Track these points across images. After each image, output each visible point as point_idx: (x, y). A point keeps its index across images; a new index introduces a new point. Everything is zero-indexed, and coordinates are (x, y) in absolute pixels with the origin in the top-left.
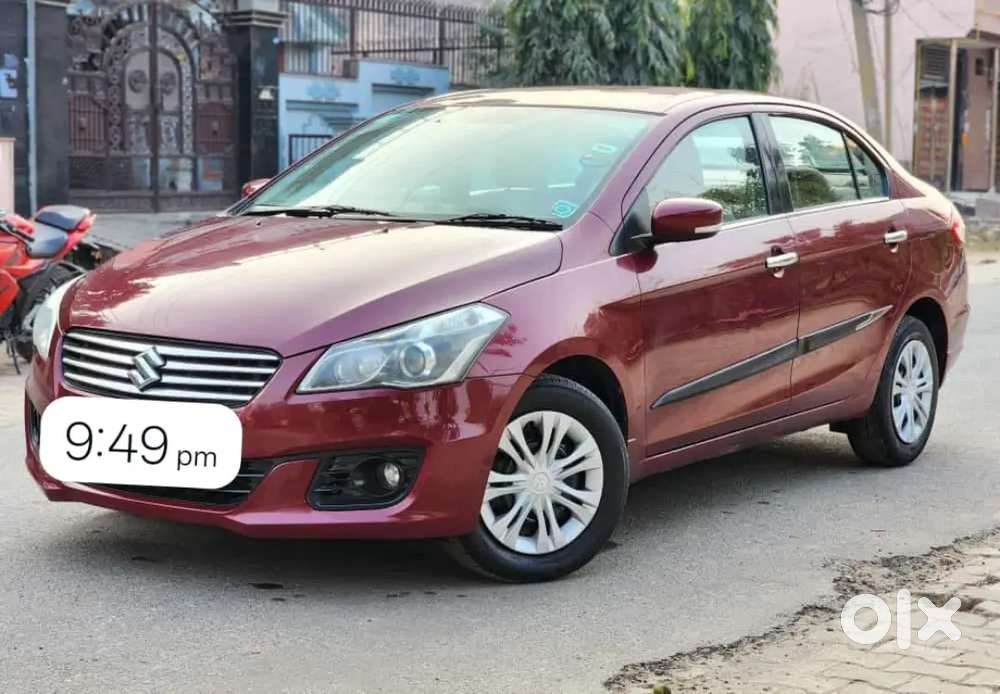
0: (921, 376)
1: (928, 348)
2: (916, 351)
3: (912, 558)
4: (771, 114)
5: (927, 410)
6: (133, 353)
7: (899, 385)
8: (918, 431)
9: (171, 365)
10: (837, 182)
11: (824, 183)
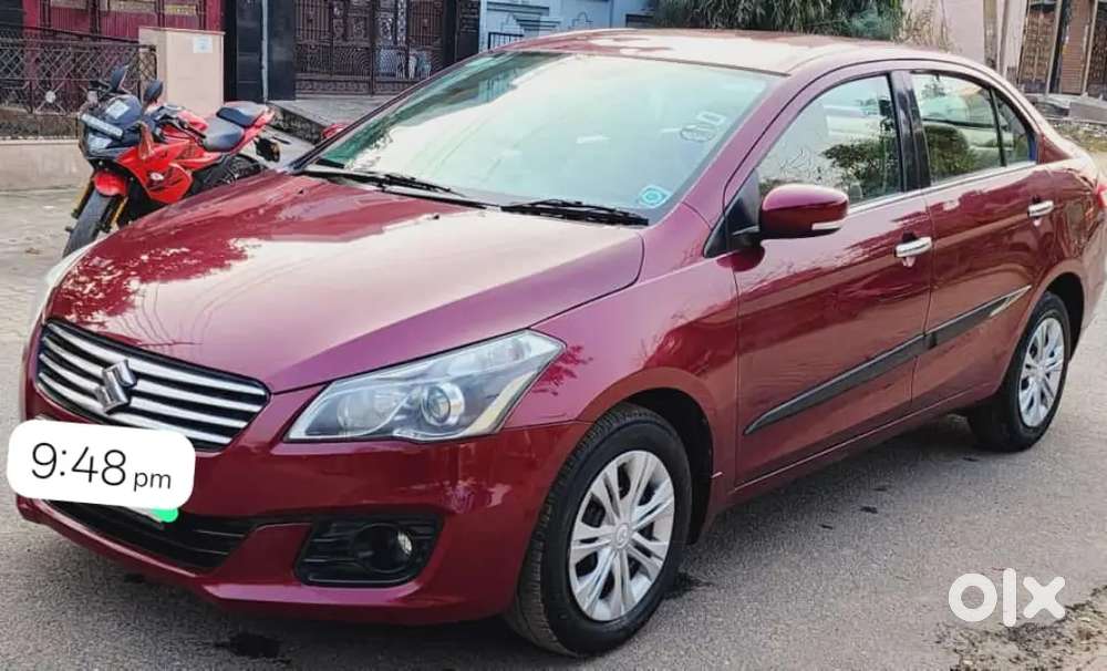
0: (1052, 355)
1: (1062, 326)
2: (1050, 329)
3: (1043, 628)
4: (913, 72)
5: (1054, 388)
6: (105, 364)
7: (1028, 367)
8: (1043, 411)
9: (143, 386)
10: (977, 139)
11: (962, 141)
